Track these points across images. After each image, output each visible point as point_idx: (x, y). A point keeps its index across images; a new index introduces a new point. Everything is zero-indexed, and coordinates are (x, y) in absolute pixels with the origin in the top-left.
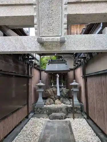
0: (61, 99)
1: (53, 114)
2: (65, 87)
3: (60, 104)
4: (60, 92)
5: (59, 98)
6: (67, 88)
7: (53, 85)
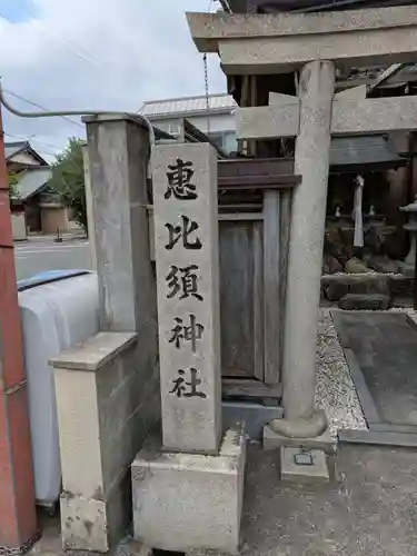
0: (367, 257)
1: (349, 296)
2: (380, 220)
3: (364, 272)
4: (365, 234)
5: (359, 254)
6: (389, 223)
7: (338, 214)
